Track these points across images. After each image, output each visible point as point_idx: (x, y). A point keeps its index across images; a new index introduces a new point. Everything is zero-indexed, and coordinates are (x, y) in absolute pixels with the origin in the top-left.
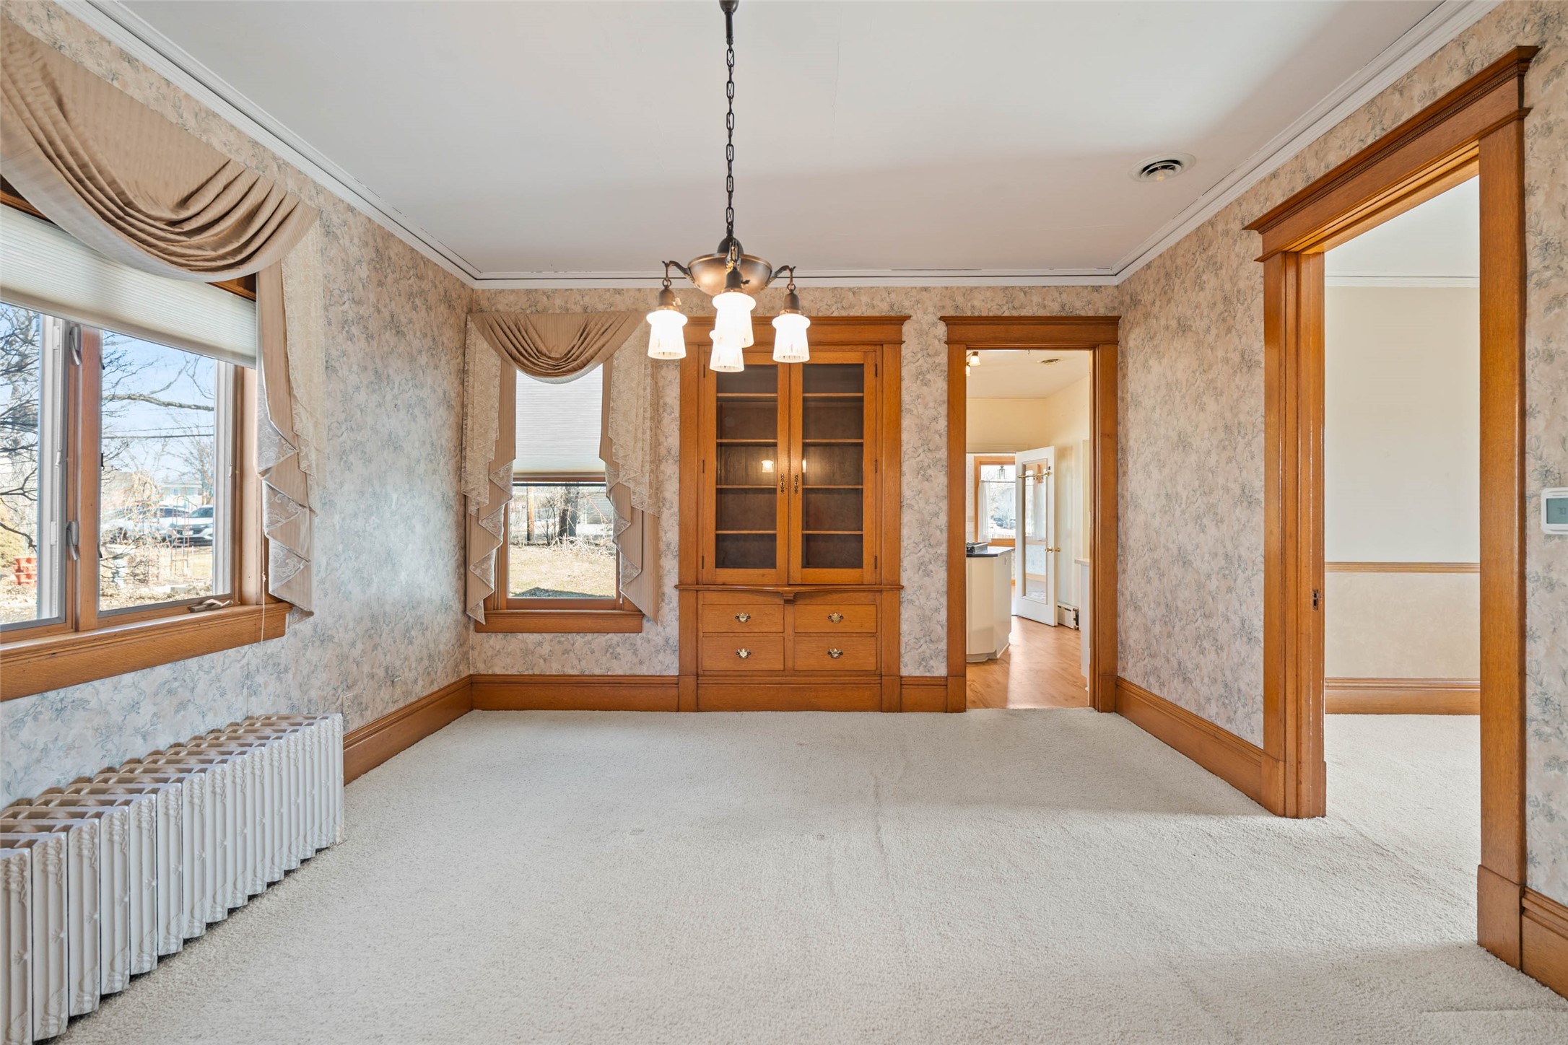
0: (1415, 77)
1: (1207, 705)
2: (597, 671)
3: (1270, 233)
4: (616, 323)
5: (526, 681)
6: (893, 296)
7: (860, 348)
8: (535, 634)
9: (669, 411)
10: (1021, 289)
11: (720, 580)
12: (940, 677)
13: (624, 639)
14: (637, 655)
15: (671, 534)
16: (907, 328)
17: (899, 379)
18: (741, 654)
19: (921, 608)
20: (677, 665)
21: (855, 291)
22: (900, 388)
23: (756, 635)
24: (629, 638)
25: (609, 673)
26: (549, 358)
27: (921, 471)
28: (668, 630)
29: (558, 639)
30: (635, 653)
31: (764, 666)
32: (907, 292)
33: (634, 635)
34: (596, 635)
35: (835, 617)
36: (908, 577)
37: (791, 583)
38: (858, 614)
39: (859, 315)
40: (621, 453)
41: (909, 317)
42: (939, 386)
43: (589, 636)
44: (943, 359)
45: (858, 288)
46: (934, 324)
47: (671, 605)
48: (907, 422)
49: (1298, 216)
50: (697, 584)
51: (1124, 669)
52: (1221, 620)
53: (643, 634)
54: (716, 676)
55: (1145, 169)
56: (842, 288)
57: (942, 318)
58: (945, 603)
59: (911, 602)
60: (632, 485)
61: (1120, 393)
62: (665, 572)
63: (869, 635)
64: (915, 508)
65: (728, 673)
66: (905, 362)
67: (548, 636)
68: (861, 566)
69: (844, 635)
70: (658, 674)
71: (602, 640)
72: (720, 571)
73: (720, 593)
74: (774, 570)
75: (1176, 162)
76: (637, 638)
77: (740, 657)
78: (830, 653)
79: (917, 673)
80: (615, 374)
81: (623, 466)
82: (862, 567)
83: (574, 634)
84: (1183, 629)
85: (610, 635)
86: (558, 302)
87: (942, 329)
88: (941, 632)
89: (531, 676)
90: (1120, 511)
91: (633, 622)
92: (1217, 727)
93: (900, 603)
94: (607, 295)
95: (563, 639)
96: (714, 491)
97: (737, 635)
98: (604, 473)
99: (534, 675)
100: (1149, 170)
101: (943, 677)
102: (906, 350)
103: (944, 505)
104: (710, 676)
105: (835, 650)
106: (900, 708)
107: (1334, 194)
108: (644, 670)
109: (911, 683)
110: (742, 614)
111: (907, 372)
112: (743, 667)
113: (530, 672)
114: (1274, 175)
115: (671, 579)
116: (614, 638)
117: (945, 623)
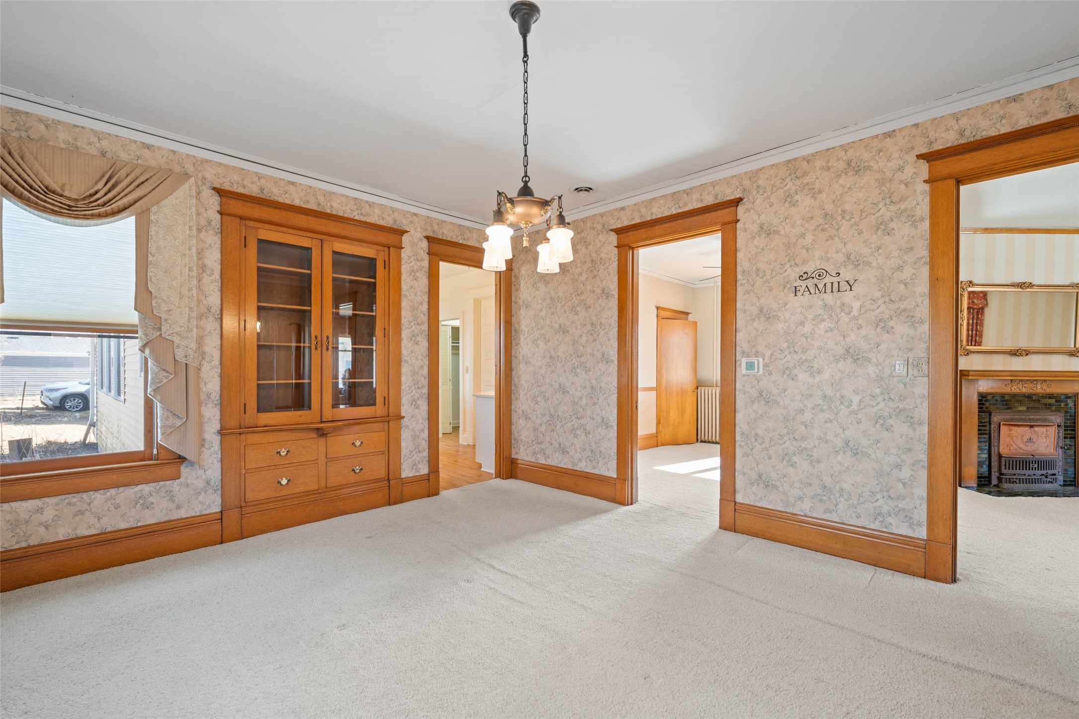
0: (694, 190)
1: (580, 463)
2: (123, 525)
3: (622, 236)
4: (154, 178)
5: (19, 555)
6: (396, 214)
7: (374, 246)
8: (30, 501)
9: (208, 272)
10: (468, 228)
11: (261, 423)
12: (425, 475)
13: (158, 487)
14: (173, 502)
15: (212, 384)
16: (405, 238)
17: (399, 273)
18: (282, 482)
19: (413, 430)
20: (219, 501)
21: (371, 205)
22: (400, 279)
23: (295, 465)
24: (164, 486)
25: (139, 524)
26: (61, 196)
27: (413, 337)
28: (209, 472)
29: (67, 500)
30: (172, 499)
31: (302, 489)
32: (404, 213)
33: (171, 482)
34: (121, 489)
35: (358, 443)
36: (406, 410)
37: (324, 420)
38: (373, 437)
39: (373, 222)
40: (164, 307)
41: (407, 232)
42: (424, 281)
43: (113, 492)
44: (426, 264)
45: (373, 203)
46: (421, 240)
47: (212, 449)
48: (405, 304)
49: (638, 231)
50: (240, 428)
51: (517, 453)
52: (588, 419)
53: (182, 480)
54: (258, 504)
55: (576, 189)
56: (361, 200)
57: (427, 238)
58: (427, 426)
59: (407, 426)
60: (176, 340)
61: (513, 299)
62: (205, 420)
63: (381, 453)
64: (409, 363)
65: (270, 500)
66: (403, 262)
67: (51, 501)
68: (374, 404)
69: (364, 455)
70: (198, 514)
71: (131, 492)
72: (261, 415)
73: (262, 434)
74: (309, 411)
75: (591, 189)
76: (175, 485)
77: (281, 485)
78: (353, 470)
79: (411, 475)
80: (153, 230)
81: (166, 320)
82: (376, 405)
83: (91, 493)
84: (563, 426)
85: (140, 487)
86: (62, 136)
87: (425, 244)
88: (425, 445)
89: (25, 548)
90: (514, 365)
91: (169, 470)
92: (587, 473)
93: (401, 428)
94: (133, 147)
95: (75, 500)
96: (256, 347)
97: (278, 467)
98: (137, 326)
99: (29, 547)
100: (577, 190)
101: (426, 474)
102: (404, 254)
103: (426, 361)
104: (254, 505)
105: (358, 467)
106: (401, 500)
107: (657, 227)
108: (183, 514)
109: (408, 481)
110: (283, 450)
111: (405, 268)
112: (284, 492)
113: (24, 545)
114: (623, 209)
115: (212, 425)
116: (145, 489)
117: (427, 439)
